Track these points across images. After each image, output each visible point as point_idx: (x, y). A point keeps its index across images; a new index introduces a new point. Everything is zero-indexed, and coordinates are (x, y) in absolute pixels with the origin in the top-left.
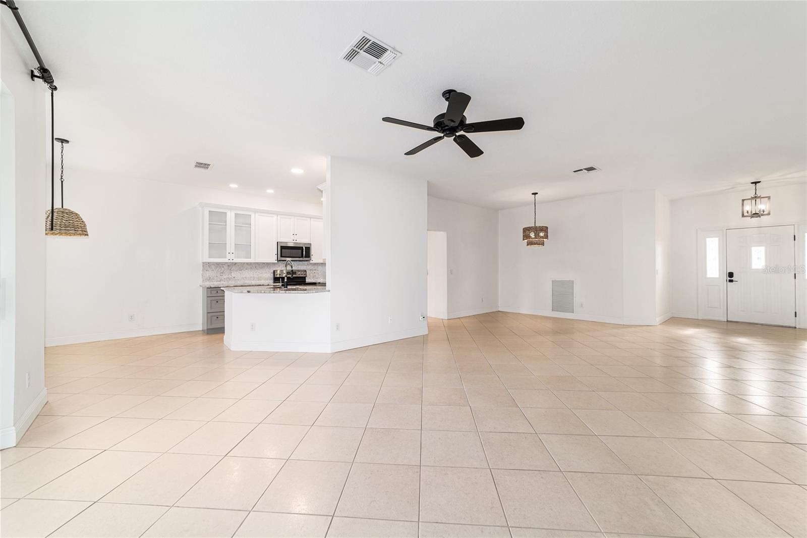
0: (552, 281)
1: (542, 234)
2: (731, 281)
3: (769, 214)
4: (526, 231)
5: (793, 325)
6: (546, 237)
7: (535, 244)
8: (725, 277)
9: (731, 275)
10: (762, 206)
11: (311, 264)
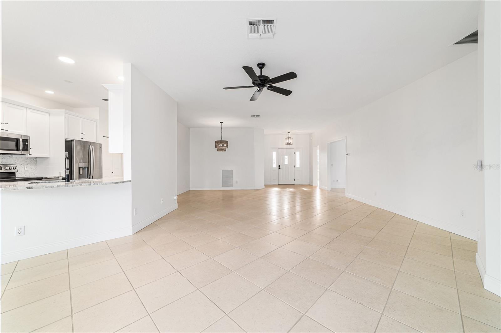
0: (222, 171)
1: (225, 145)
2: (279, 169)
3: (292, 144)
4: (217, 143)
5: (294, 184)
6: (227, 146)
7: (223, 150)
8: (278, 167)
9: (279, 166)
10: (290, 141)
11: (27, 158)
